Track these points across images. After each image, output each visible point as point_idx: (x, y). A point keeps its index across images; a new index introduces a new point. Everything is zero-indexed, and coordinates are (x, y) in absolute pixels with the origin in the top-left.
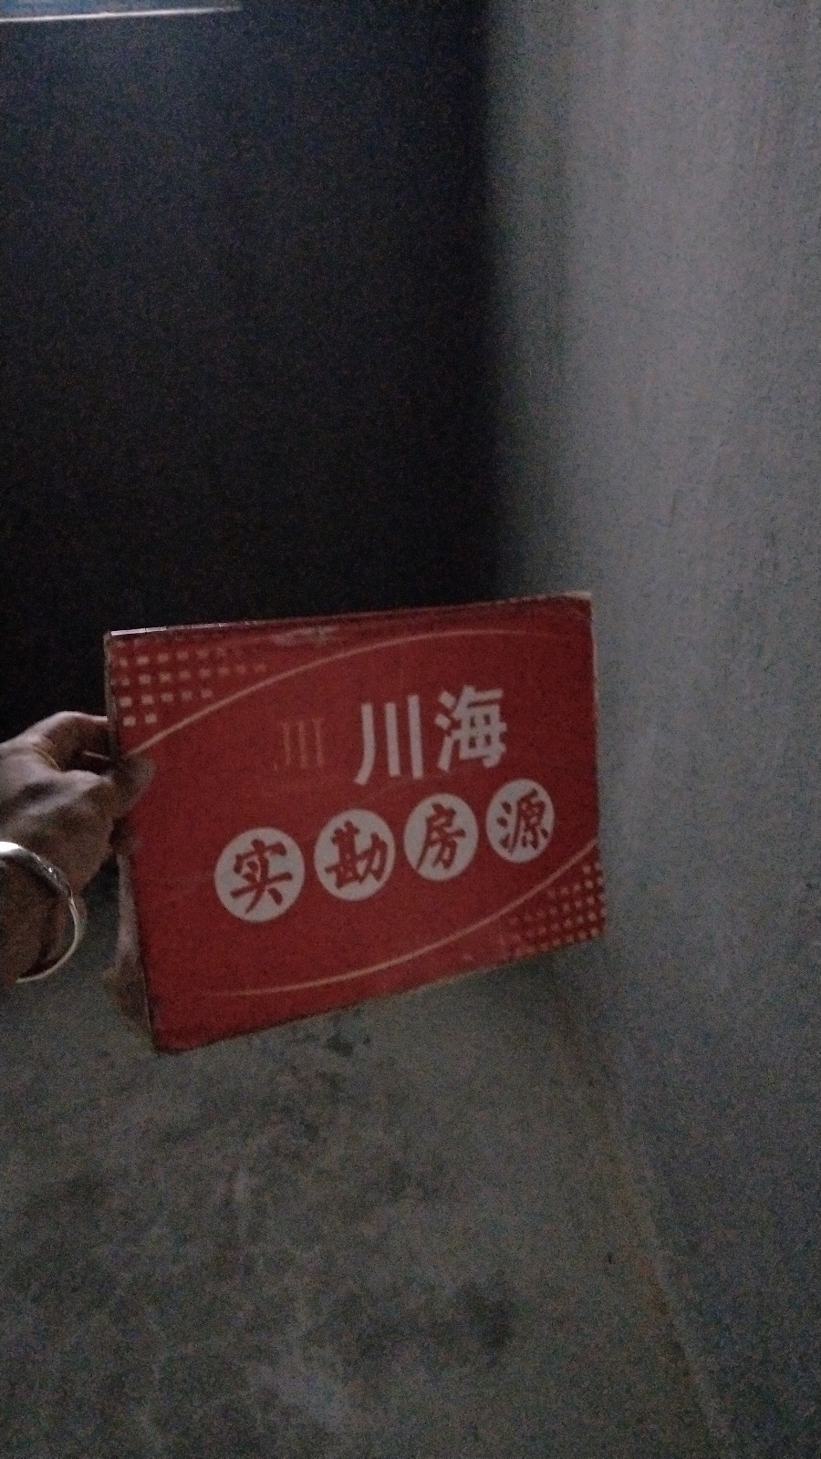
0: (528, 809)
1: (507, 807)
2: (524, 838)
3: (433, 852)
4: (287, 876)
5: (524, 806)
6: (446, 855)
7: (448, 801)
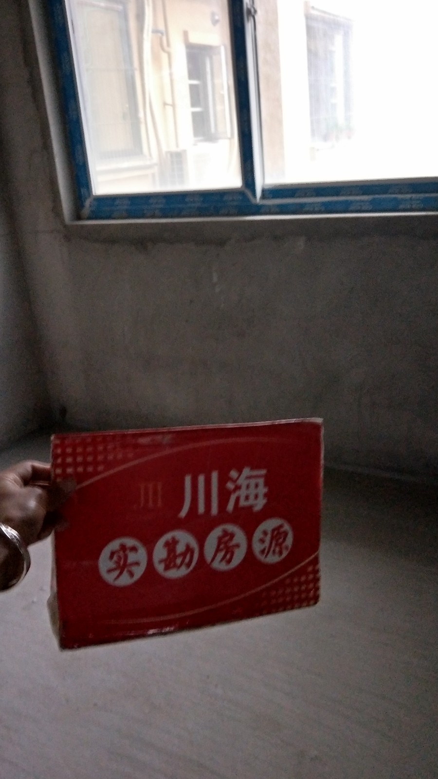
0: (277, 535)
1: (265, 533)
2: (274, 551)
3: (221, 555)
4: (137, 564)
5: (276, 533)
6: (228, 556)
7: (230, 528)
